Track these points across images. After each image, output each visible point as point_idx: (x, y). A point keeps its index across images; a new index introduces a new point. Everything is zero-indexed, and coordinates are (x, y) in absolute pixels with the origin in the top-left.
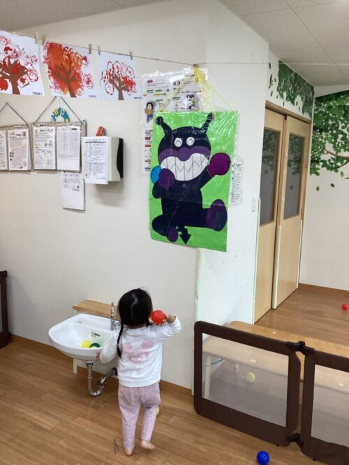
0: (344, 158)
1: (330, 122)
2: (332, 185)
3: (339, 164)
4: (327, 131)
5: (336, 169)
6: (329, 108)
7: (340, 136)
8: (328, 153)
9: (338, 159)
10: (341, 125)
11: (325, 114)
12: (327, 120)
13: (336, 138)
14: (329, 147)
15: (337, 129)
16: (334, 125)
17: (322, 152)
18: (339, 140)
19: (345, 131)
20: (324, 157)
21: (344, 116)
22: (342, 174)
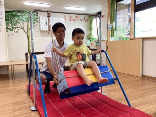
0: (14, 28)
1: (9, 18)
2: (12, 35)
4: (9, 20)
5: (13, 30)
6: (8, 14)
7: (12, 22)
8: (10, 26)
9: (13, 28)
10: (12, 19)
11: (7, 16)
12: (8, 18)
13: (11, 22)
14: (10, 25)
15: (11, 20)
16: (10, 19)
17: (8, 26)
18: (12, 23)
19: (13, 21)
20: (9, 27)
21: (13, 17)
22: (14, 32)
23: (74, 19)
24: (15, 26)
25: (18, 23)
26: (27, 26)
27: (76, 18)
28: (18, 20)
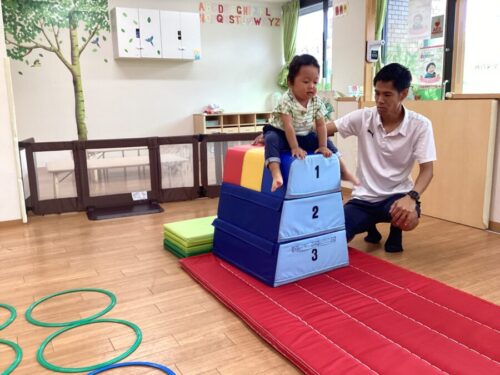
0: (26, 48)
2: (20, 73)
3: (23, 53)
5: (21, 58)
7: (19, 28)
8: (10, 42)
9: (21, 49)
10: (18, 18)
13: (15, 29)
14: (10, 37)
15: (14, 20)
16: (11, 17)
18: (18, 31)
19: (22, 23)
21: (19, 9)
22: (27, 62)
23: (231, 17)
24: (29, 41)
25: (40, 30)
26: (72, 44)
27: (240, 13)
28: (37, 19)
